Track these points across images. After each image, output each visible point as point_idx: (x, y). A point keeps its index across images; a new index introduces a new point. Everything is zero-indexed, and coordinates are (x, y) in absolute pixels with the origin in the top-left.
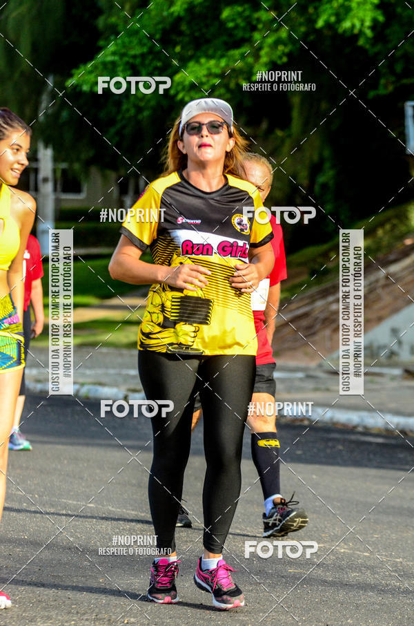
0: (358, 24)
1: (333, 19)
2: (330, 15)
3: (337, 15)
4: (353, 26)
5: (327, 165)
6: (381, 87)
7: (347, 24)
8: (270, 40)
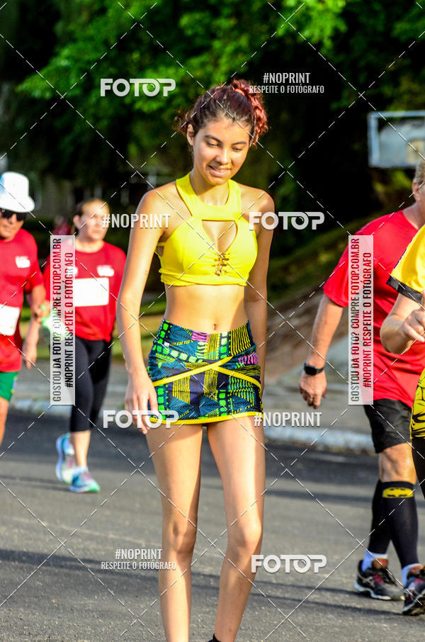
3: (298, 23)
4: (312, 35)
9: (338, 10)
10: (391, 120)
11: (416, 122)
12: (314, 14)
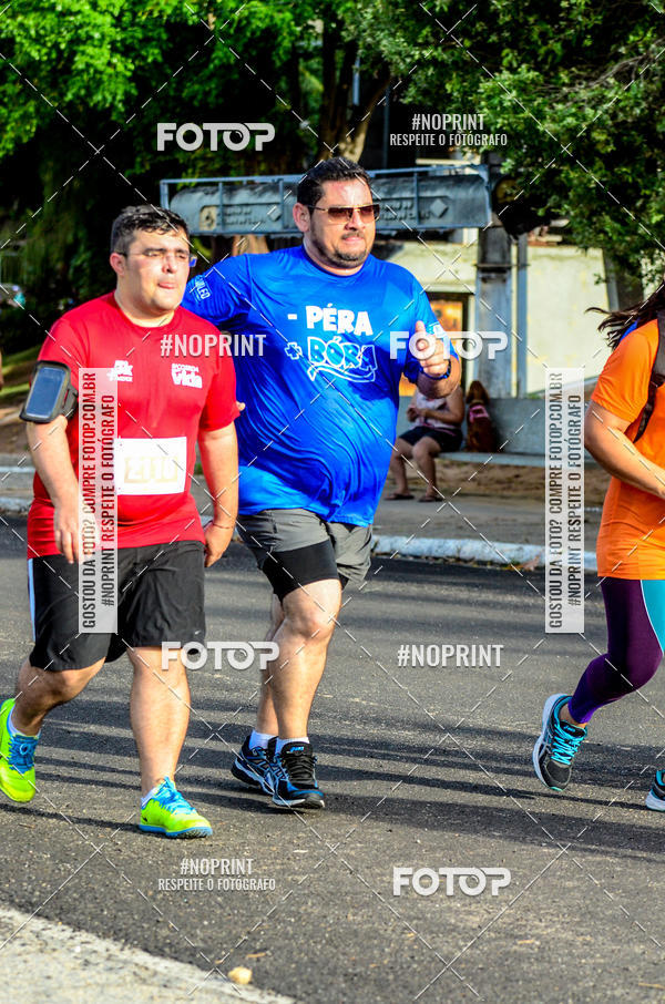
0: (109, 98)
1: (83, 92)
2: (79, 89)
3: (87, 88)
4: (104, 99)
5: (82, 248)
6: (137, 166)
7: (99, 97)
8: (16, 115)
9: (129, 74)
10: (185, 187)
11: (209, 188)
12: (105, 78)
